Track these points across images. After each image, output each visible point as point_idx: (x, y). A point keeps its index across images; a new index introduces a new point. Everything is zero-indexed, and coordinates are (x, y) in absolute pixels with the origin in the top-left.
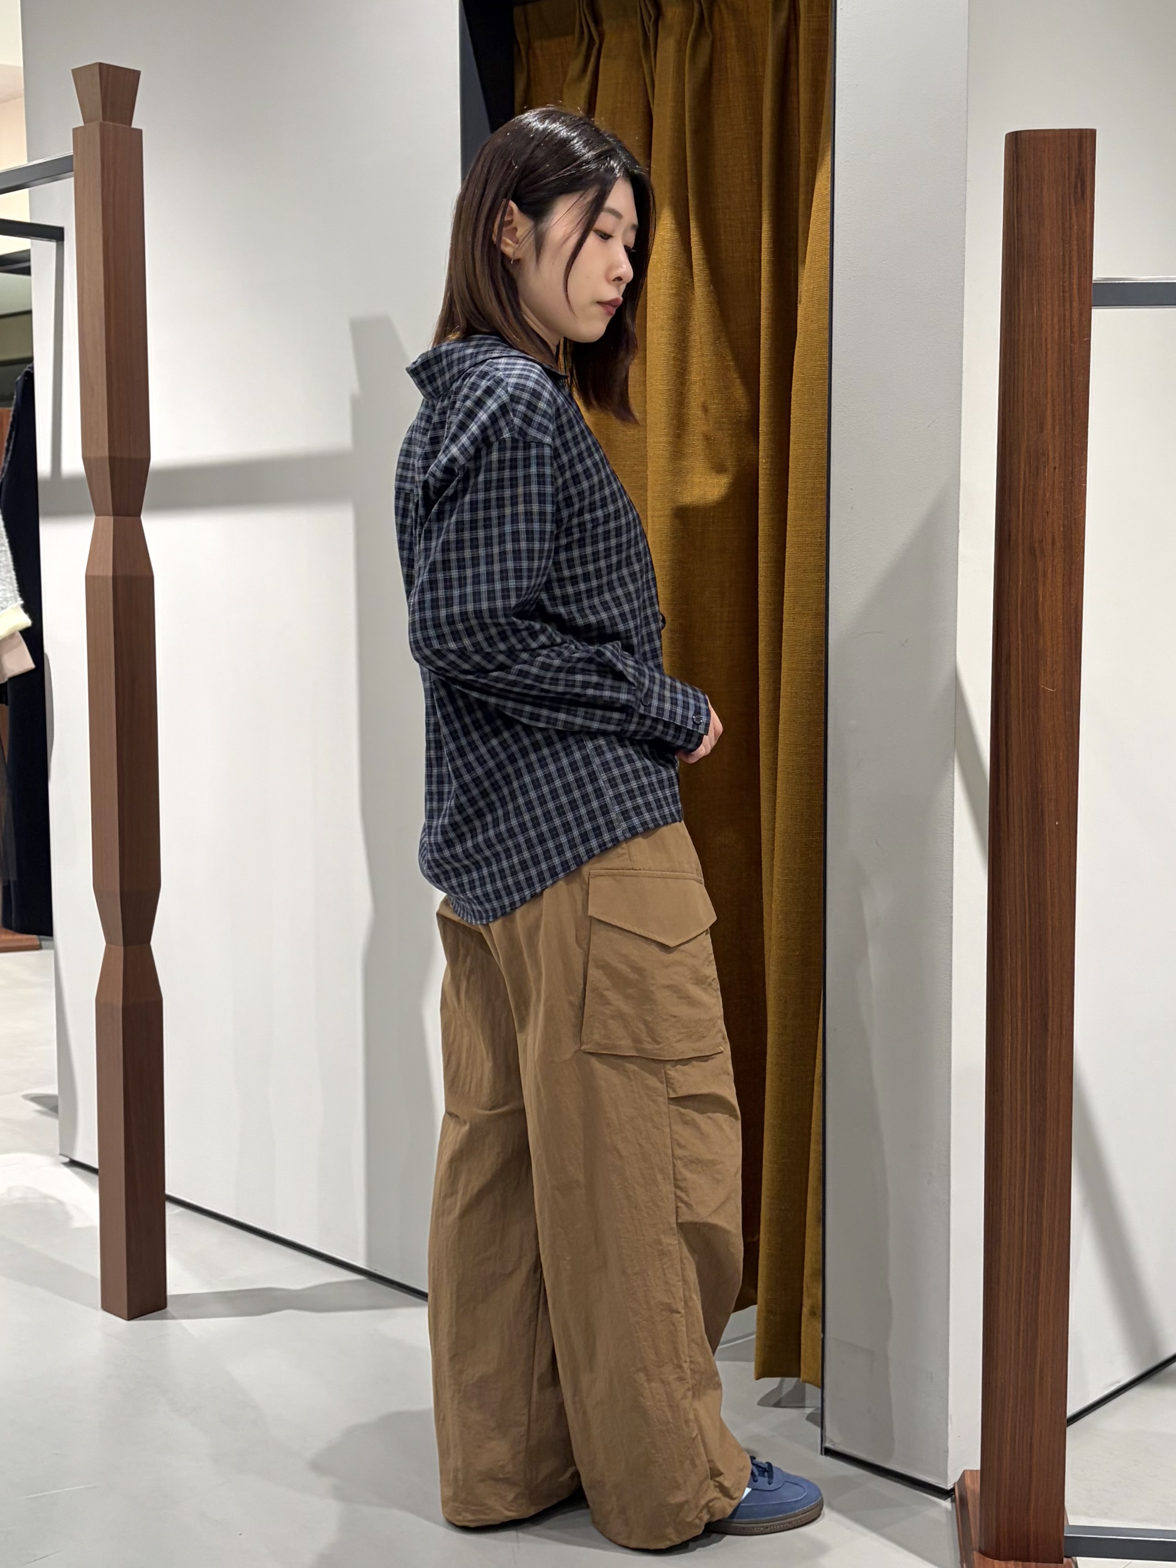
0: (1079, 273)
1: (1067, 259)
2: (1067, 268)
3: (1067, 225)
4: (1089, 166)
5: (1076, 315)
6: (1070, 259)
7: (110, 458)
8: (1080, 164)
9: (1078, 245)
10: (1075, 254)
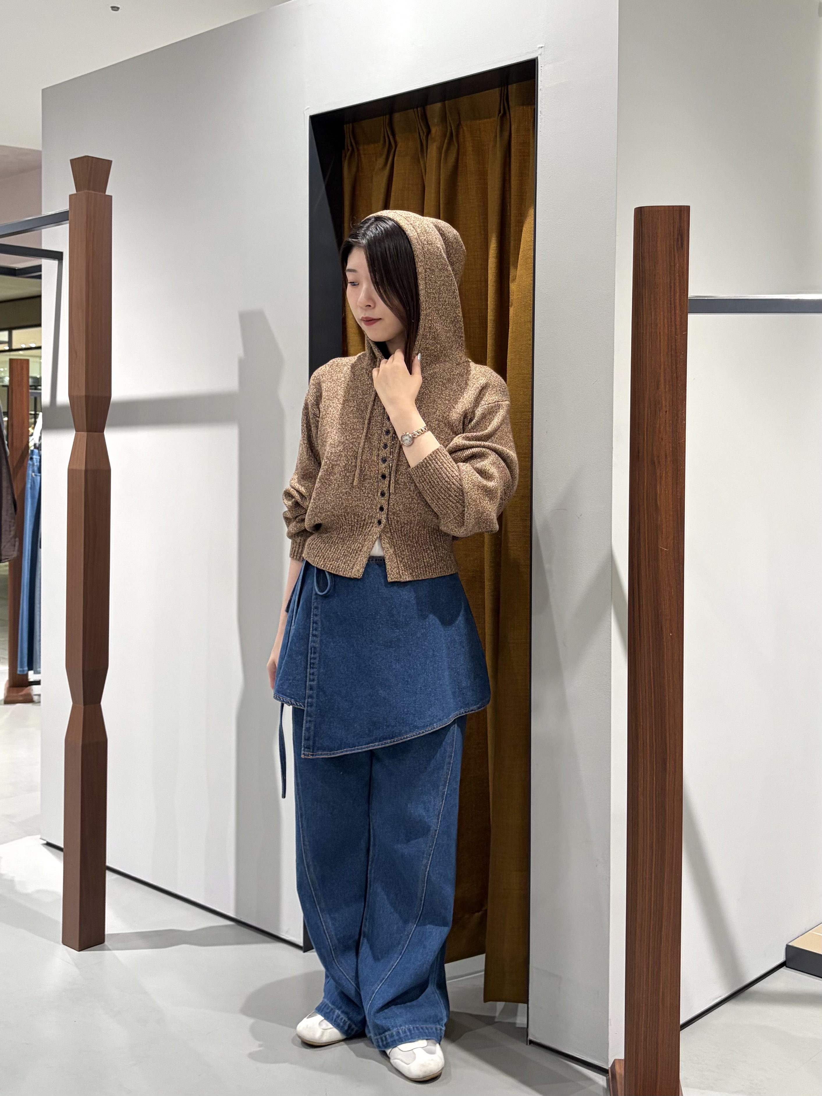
0: (680, 293)
1: (672, 285)
2: (673, 289)
3: (673, 264)
4: (686, 227)
5: (678, 319)
6: (674, 284)
7: (86, 396)
8: (680, 226)
9: (679, 276)
10: (677, 281)
